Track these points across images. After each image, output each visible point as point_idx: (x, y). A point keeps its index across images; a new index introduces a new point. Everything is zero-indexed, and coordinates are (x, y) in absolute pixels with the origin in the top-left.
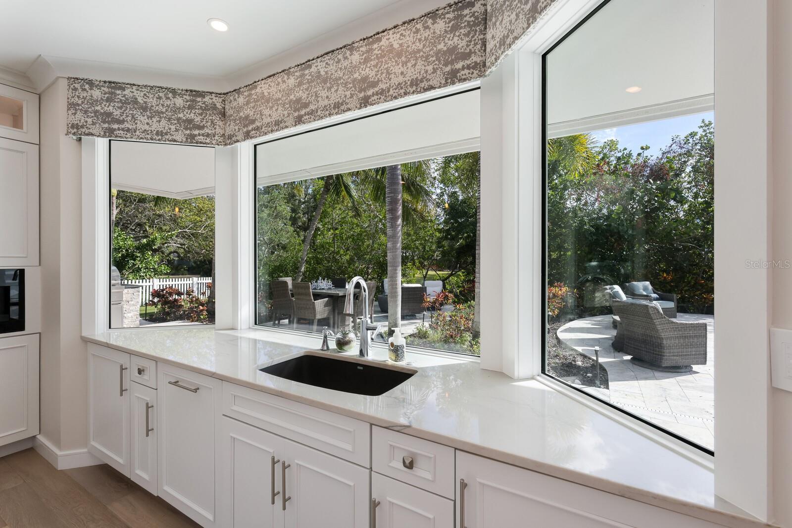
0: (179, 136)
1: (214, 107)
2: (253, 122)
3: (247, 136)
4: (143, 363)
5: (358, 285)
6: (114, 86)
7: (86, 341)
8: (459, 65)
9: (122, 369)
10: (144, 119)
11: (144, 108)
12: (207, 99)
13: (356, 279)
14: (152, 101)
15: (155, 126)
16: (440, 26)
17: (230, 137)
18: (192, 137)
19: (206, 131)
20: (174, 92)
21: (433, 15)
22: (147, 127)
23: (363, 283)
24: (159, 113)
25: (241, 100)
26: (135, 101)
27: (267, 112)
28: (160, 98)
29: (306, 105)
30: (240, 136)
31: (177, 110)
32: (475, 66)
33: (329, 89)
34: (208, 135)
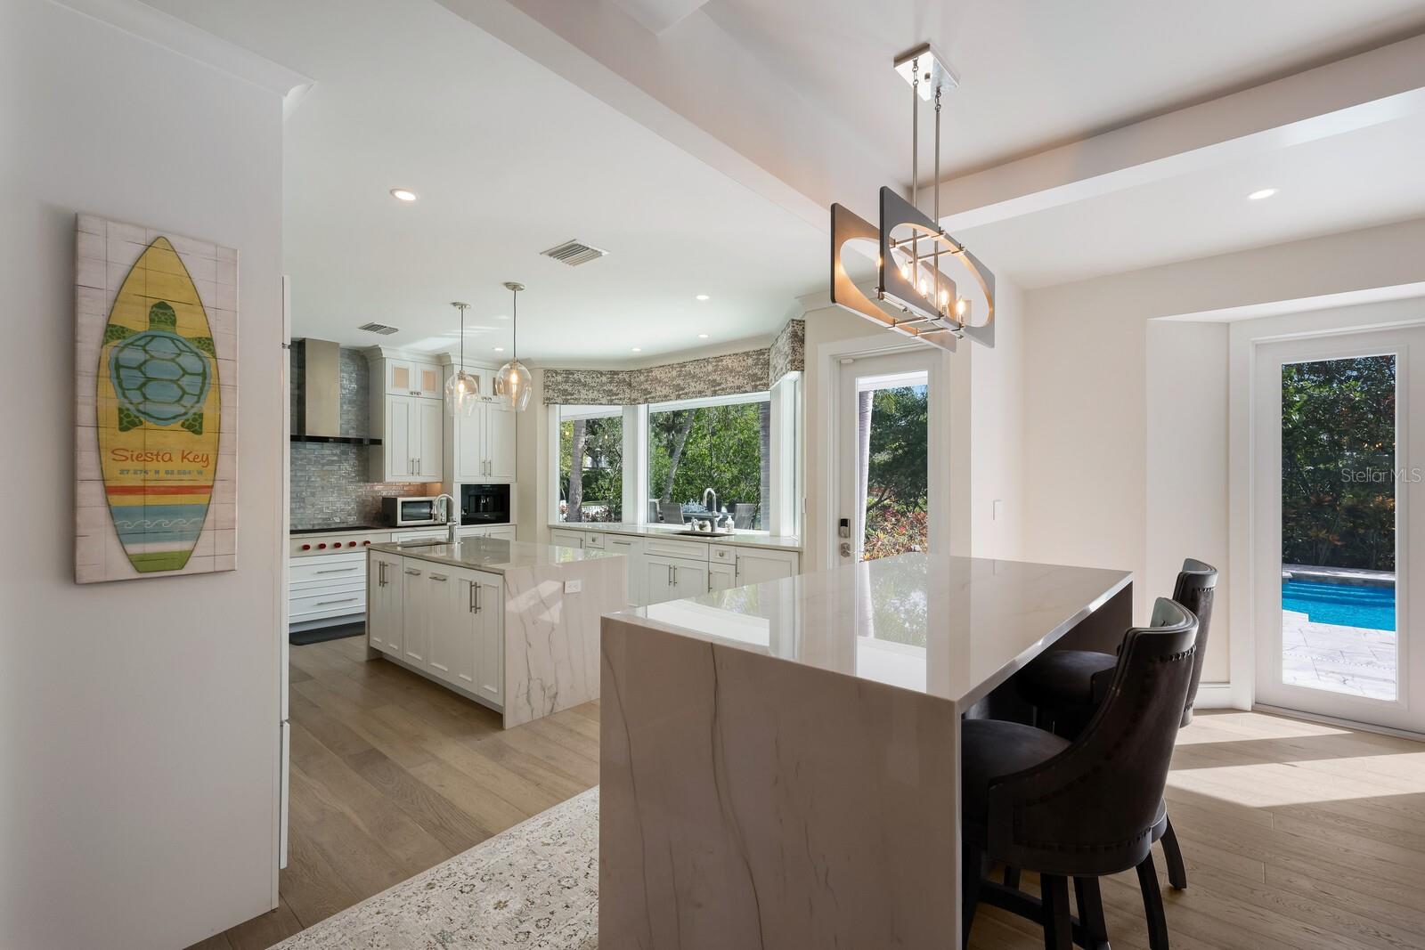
0: (604, 401)
1: (624, 380)
2: (650, 393)
3: (646, 401)
4: (595, 535)
5: (709, 493)
6: (569, 372)
7: (551, 528)
8: (758, 383)
9: (581, 540)
10: (585, 392)
11: (585, 385)
12: (620, 376)
13: (708, 490)
14: (589, 380)
15: (591, 396)
16: (750, 361)
17: (635, 400)
18: (611, 401)
19: (620, 396)
20: (601, 373)
21: (747, 354)
22: (586, 397)
23: (713, 492)
24: (593, 387)
25: (642, 378)
26: (580, 381)
27: (659, 389)
28: (593, 378)
29: (683, 389)
30: (641, 400)
31: (603, 384)
32: (765, 385)
33: (696, 382)
34: (621, 399)
